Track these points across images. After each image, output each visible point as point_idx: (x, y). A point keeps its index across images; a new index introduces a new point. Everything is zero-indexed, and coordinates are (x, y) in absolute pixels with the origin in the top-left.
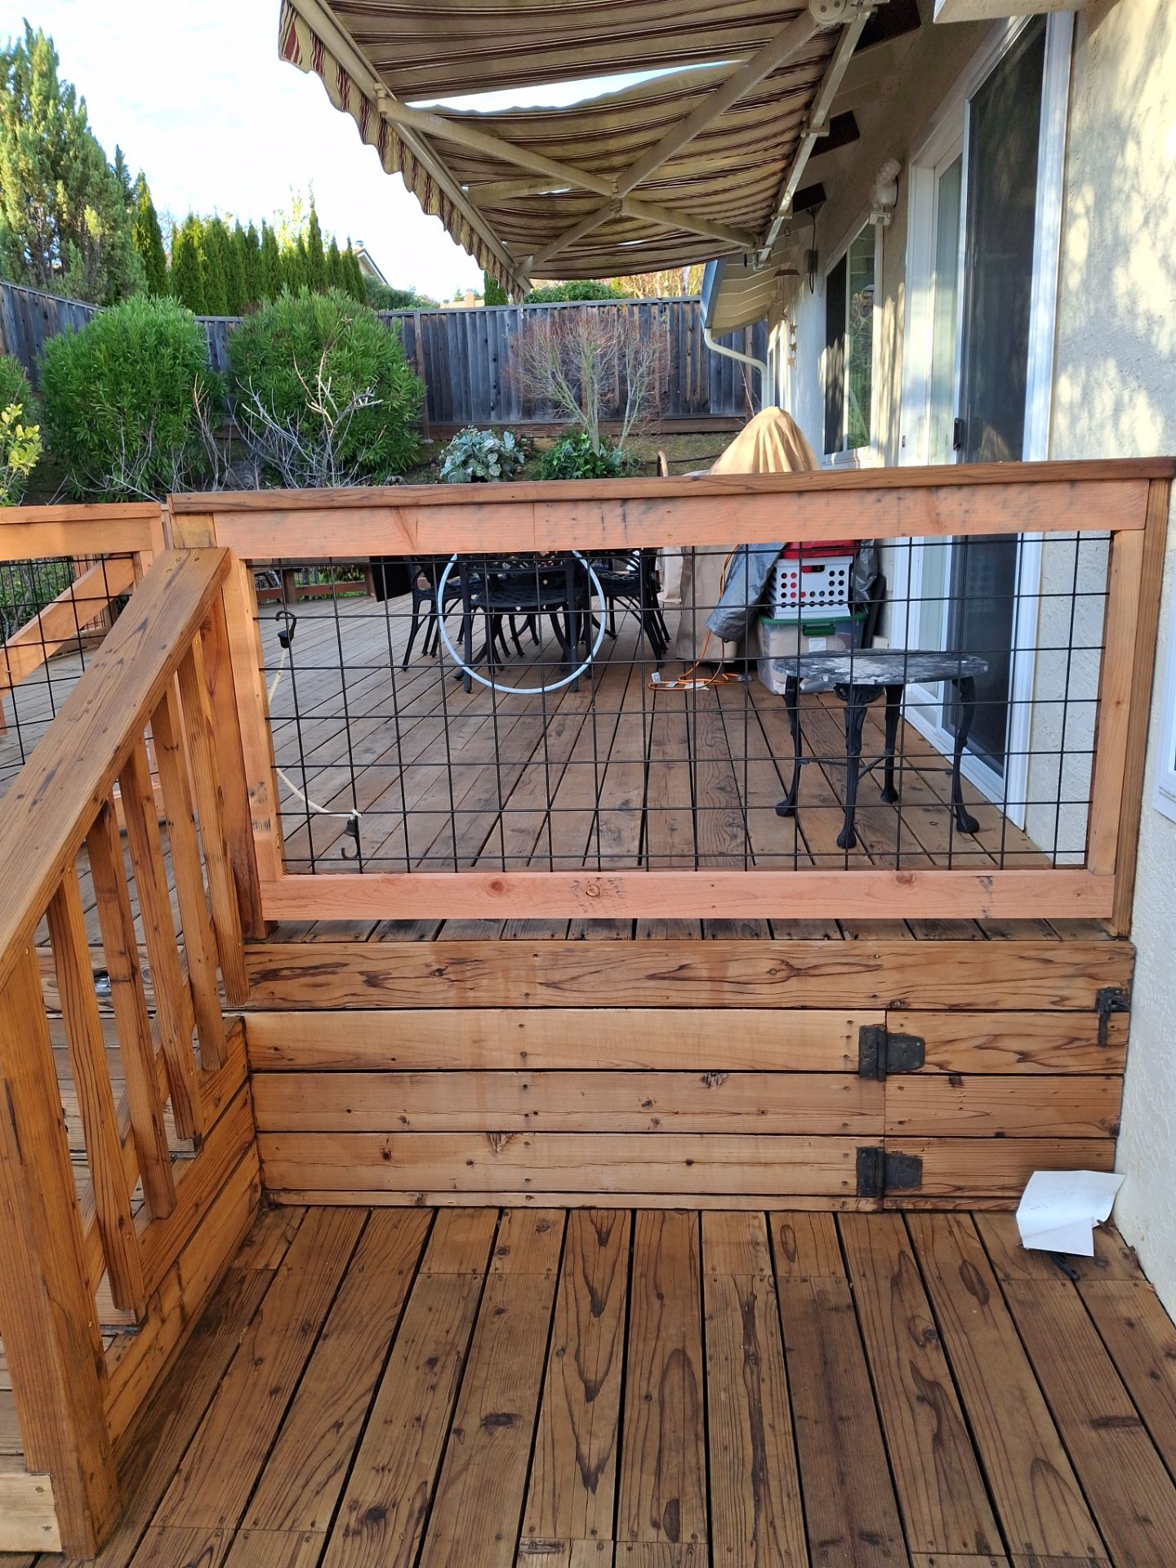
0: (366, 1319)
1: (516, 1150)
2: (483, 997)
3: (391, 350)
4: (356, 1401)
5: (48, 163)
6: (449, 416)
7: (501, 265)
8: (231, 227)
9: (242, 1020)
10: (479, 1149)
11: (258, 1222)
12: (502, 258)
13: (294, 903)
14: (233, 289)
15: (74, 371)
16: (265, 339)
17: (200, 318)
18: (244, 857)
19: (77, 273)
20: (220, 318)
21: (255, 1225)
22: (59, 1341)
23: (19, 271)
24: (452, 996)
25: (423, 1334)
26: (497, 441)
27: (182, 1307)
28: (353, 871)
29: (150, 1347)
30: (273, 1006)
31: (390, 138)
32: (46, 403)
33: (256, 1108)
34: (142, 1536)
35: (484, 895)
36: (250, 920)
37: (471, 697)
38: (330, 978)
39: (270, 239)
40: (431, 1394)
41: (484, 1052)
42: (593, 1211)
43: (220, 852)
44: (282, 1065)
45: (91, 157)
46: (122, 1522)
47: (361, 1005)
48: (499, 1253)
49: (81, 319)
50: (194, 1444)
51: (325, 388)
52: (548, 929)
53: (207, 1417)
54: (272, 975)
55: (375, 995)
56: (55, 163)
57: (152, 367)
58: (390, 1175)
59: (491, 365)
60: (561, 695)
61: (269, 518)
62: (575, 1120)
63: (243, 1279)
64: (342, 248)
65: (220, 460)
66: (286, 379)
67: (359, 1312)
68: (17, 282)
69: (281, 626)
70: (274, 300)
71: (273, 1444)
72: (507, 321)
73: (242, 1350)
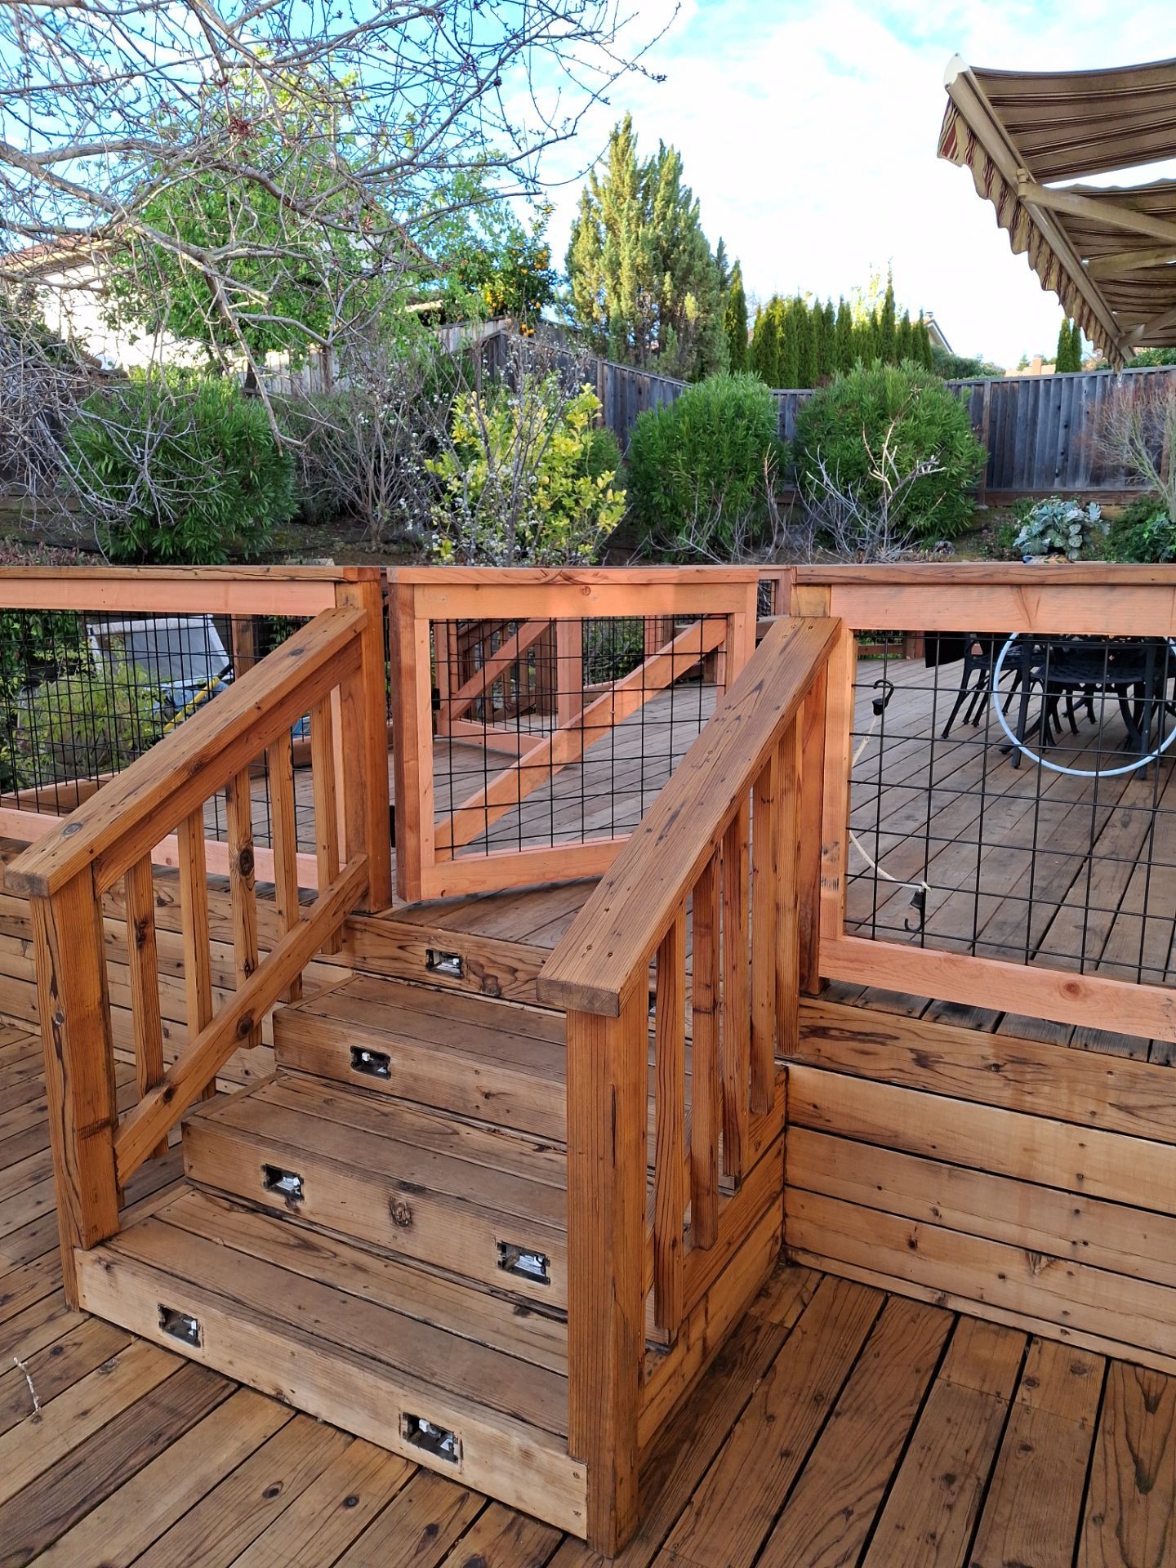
0: (880, 1410)
1: (1056, 1277)
2: (1042, 1105)
3: (957, 418)
4: (868, 1492)
5: (661, 257)
6: (1009, 483)
7: (1107, 334)
8: (810, 306)
9: (786, 1069)
10: (1016, 1266)
11: (775, 1275)
12: (1109, 328)
13: (850, 965)
14: (805, 362)
15: (659, 442)
16: (833, 411)
17: (775, 391)
18: (809, 911)
19: (670, 353)
20: (792, 391)
21: (771, 1278)
22: (616, 1342)
23: (623, 352)
24: (1007, 1095)
25: (940, 1446)
26: (1080, 511)
27: (705, 1340)
28: (915, 944)
29: (675, 1372)
30: (818, 1063)
31: (1023, 220)
32: (632, 469)
33: (788, 1161)
34: (656, 1554)
35: (1057, 994)
36: (806, 974)
37: (1019, 773)
38: (878, 1048)
39: (845, 314)
40: (947, 1513)
41: (1034, 1163)
42: (1138, 1369)
43: (792, 904)
44: (817, 1123)
45: (697, 248)
46: (638, 1534)
47: (906, 1083)
48: (1026, 1382)
49: (669, 394)
50: (706, 1482)
51: (889, 456)
52: (1125, 1046)
53: (719, 1457)
54: (821, 1032)
55: (923, 1075)
56: (666, 257)
57: (727, 438)
58: (912, 1264)
59: (1062, 432)
60: (1126, 782)
61: (886, 591)
62: (1132, 1263)
63: (758, 1329)
64: (914, 320)
65: (780, 525)
66: (848, 448)
67: (872, 1400)
68: (620, 363)
69: (878, 693)
70: (847, 373)
71: (782, 1508)
72: (1085, 386)
73: (756, 1401)
